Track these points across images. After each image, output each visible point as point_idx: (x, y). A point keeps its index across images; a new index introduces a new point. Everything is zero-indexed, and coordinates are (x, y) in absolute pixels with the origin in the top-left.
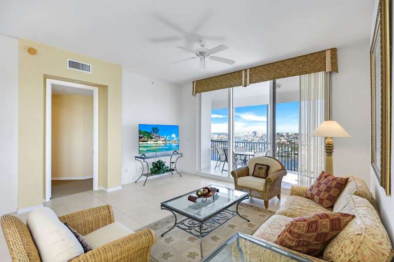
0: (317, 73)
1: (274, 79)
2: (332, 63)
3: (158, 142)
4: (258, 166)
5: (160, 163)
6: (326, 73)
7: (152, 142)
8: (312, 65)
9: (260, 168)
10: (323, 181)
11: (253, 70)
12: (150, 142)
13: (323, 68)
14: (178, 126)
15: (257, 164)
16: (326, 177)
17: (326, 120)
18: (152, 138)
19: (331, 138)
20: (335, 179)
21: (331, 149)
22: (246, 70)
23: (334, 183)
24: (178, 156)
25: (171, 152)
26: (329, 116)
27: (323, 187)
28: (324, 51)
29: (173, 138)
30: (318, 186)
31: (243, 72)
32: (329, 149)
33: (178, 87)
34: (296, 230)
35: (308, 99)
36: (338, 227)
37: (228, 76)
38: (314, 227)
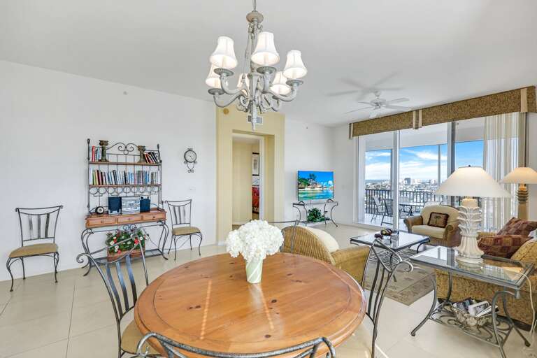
0: (509, 114)
1: (453, 120)
2: (528, 103)
3: (316, 189)
4: (433, 216)
5: (317, 212)
6: (521, 114)
7: (309, 189)
8: (503, 105)
9: (437, 217)
10: (512, 226)
11: (427, 111)
12: (307, 189)
13: (517, 108)
14: (332, 173)
15: (433, 213)
16: (516, 222)
17: (520, 166)
18: (309, 185)
19: (525, 185)
20: (526, 223)
21: (524, 197)
22: (417, 111)
23: (525, 226)
24: (333, 204)
25: (325, 200)
26: (524, 162)
27: (512, 230)
28: (519, 90)
29: (330, 185)
30: (507, 230)
31: (414, 114)
32: (523, 197)
33: (331, 130)
34: (485, 244)
35: (498, 137)
36: (518, 243)
37: (394, 117)
38: (499, 241)
